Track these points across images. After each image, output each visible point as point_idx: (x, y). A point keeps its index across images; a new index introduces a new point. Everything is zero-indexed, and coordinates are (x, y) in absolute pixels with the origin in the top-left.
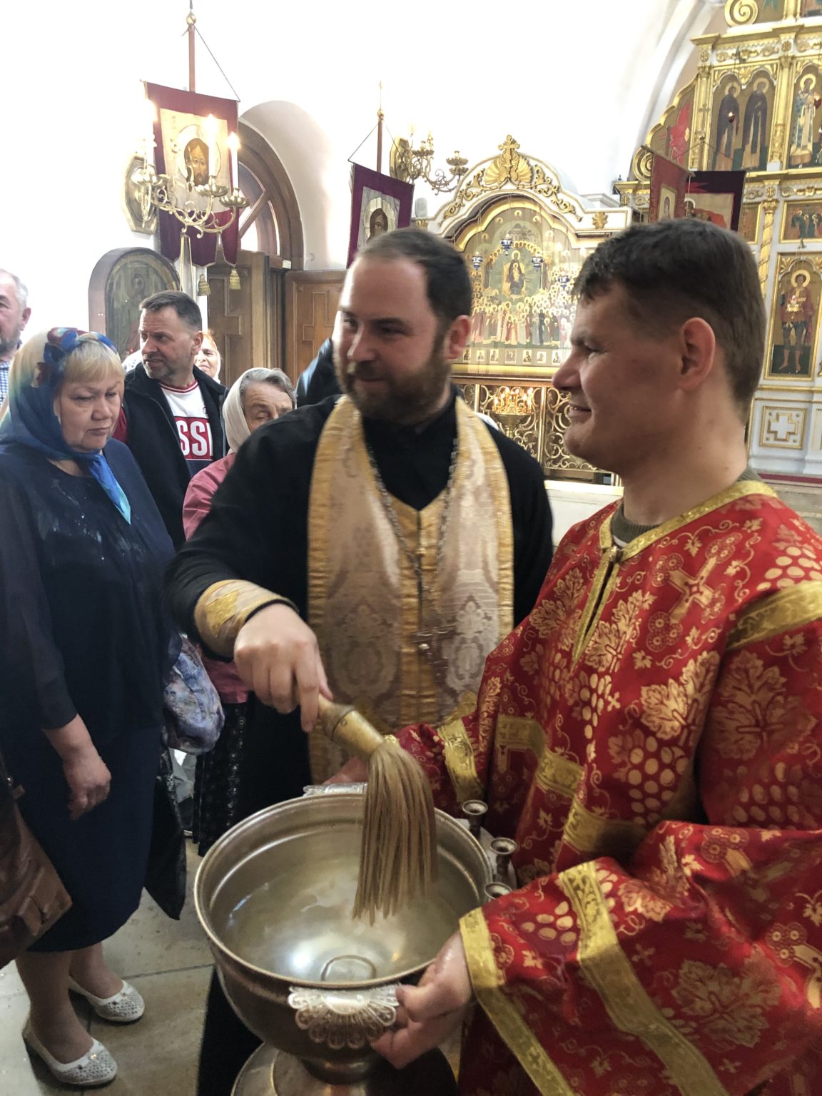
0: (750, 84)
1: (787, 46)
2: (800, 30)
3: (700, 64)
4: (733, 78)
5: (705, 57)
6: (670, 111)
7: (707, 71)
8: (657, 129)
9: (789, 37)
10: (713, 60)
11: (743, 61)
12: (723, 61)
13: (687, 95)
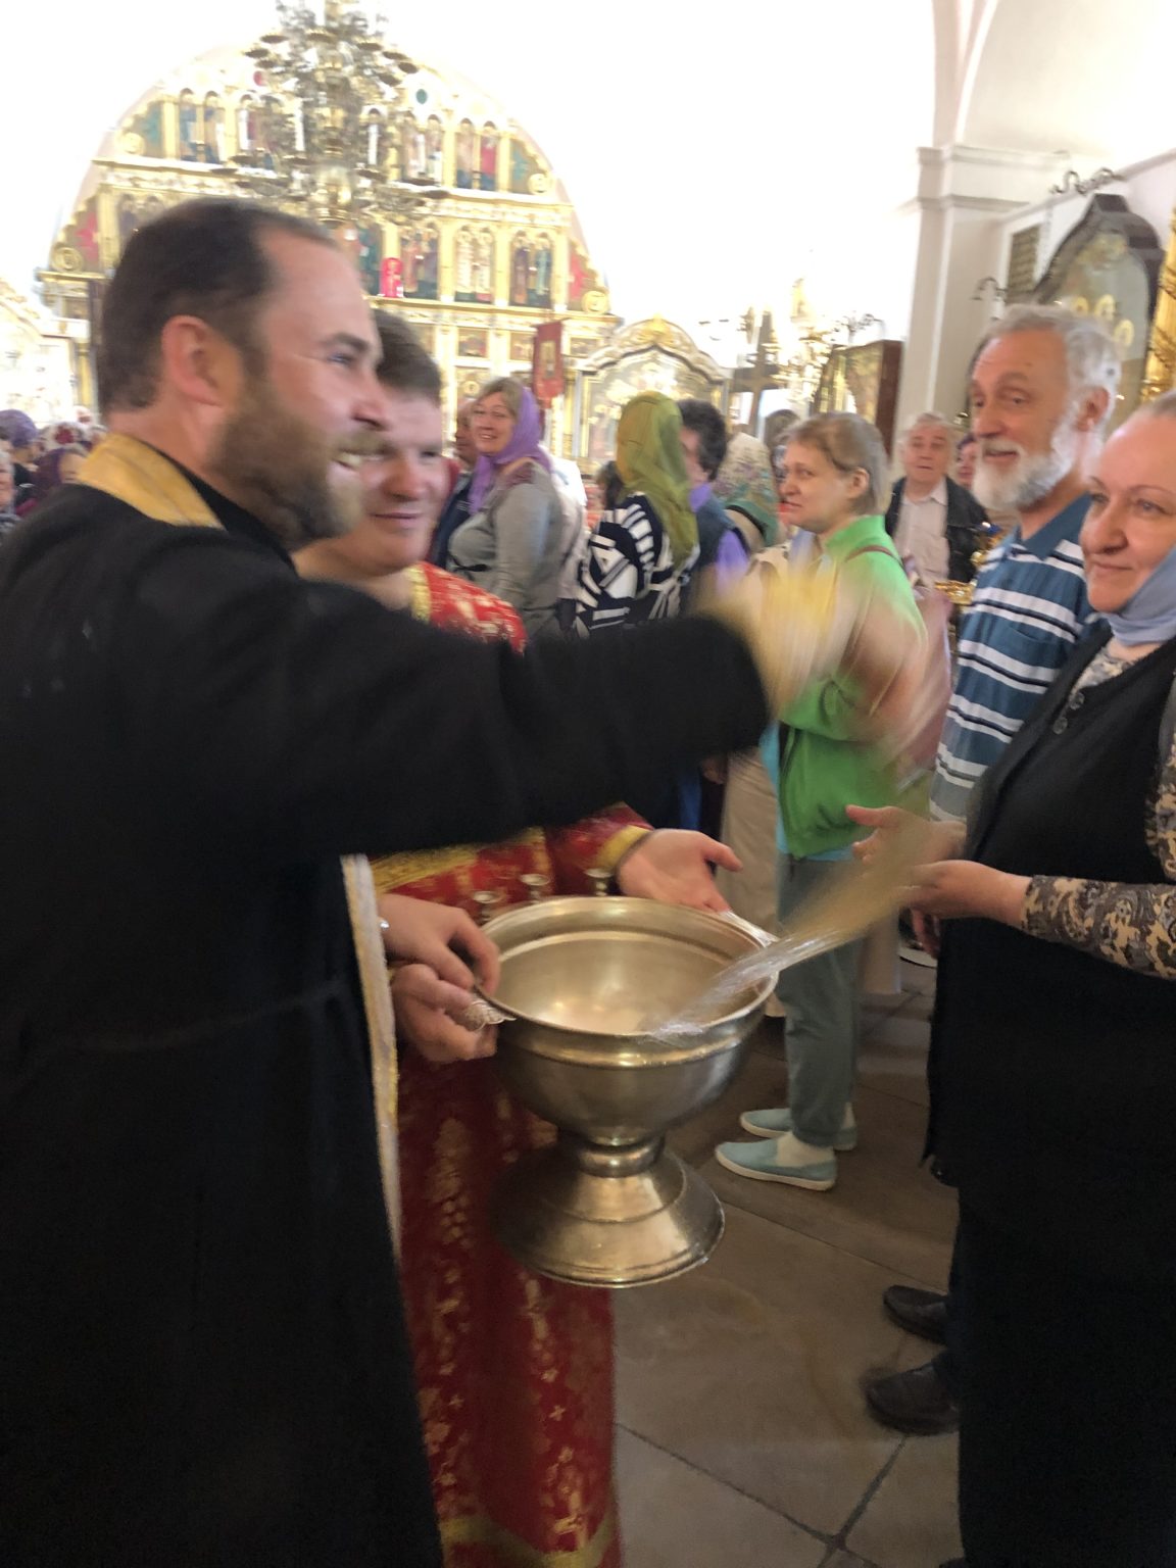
0: (145, 205)
1: (171, 182)
2: (180, 171)
3: (102, 181)
4: (128, 197)
5: (104, 176)
6: (79, 215)
7: (105, 188)
8: (69, 229)
9: (172, 175)
10: (111, 180)
11: (136, 186)
12: (119, 181)
13: (92, 203)
